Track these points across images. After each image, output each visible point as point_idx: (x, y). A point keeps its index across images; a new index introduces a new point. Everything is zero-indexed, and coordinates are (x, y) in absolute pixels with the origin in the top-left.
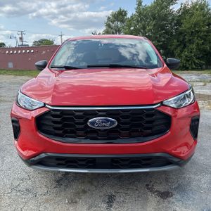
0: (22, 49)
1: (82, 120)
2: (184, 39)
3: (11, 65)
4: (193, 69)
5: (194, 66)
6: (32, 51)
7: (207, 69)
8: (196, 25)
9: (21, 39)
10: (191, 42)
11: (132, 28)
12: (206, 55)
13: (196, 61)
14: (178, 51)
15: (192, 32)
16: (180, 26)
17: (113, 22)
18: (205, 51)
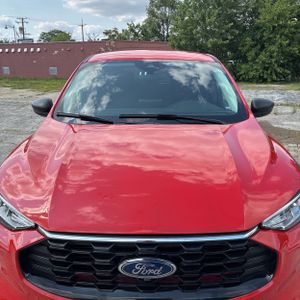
0: (22, 46)
1: (107, 262)
2: (262, 37)
3: (6, 70)
4: (273, 82)
5: (275, 77)
6: (38, 49)
7: (293, 81)
8: (280, 16)
9: (22, 29)
10: (271, 41)
11: (186, 18)
12: (294, 61)
13: (278, 70)
14: (252, 53)
15: (274, 27)
16: (257, 17)
17: (158, 8)
18: (292, 56)
